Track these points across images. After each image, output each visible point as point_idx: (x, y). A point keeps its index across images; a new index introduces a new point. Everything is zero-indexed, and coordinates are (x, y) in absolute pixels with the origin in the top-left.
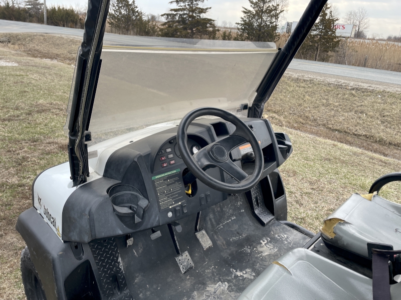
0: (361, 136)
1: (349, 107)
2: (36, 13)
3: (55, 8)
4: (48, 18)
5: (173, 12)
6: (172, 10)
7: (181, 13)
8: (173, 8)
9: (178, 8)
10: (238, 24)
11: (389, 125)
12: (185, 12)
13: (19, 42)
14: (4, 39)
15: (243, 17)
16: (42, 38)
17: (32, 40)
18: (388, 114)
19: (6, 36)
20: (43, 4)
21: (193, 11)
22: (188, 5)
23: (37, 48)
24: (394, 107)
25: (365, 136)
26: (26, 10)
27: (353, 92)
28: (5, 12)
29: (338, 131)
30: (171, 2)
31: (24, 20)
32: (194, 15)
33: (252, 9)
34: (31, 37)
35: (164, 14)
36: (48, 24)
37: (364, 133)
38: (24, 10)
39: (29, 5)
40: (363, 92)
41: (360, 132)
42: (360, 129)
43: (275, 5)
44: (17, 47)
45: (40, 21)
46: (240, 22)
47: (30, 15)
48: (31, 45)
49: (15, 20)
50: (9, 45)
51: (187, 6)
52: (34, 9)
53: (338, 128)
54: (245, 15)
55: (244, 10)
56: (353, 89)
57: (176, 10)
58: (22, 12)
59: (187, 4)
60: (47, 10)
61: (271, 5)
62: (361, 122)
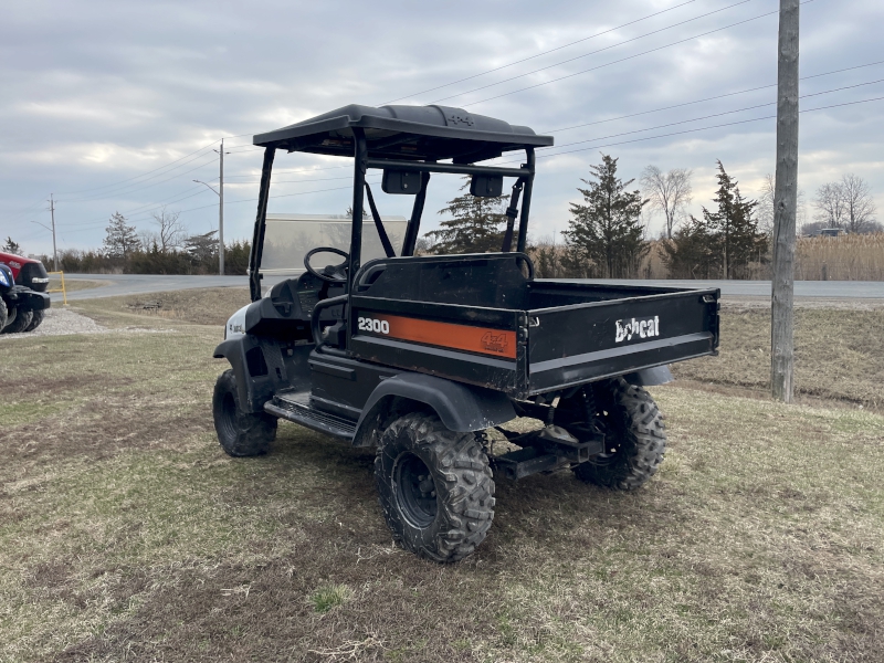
0: (752, 385)
1: (734, 341)
2: (205, 257)
3: (239, 245)
4: (226, 264)
5: (446, 227)
6: (443, 224)
7: (462, 227)
8: (445, 220)
9: (454, 218)
10: (566, 233)
11: (804, 363)
12: (468, 224)
13: (177, 306)
14: (151, 303)
15: (573, 220)
16: (216, 294)
17: (198, 301)
18: (803, 344)
19: (153, 298)
20: (217, 241)
21: (482, 221)
22: (473, 212)
23: (206, 311)
24: (815, 332)
25: (759, 384)
26: (187, 254)
27: (746, 317)
28: (150, 261)
29: (715, 381)
30: (442, 211)
31: (184, 272)
32: (485, 227)
33: (588, 205)
34: (198, 296)
35: (431, 233)
36: (226, 273)
37: (758, 380)
38: (184, 256)
39: (193, 245)
40: (763, 315)
41: (752, 379)
42: (752, 374)
43: (632, 193)
44: (172, 313)
45: (212, 269)
46: (569, 230)
47: (195, 263)
48: (198, 308)
49: (168, 274)
50: (160, 311)
51: (471, 214)
52: (203, 252)
53: (715, 376)
54: (577, 216)
55: (575, 208)
56: (747, 312)
57: (450, 224)
58: (180, 259)
59: (470, 210)
60: (225, 251)
61: (622, 193)
62: (754, 363)
